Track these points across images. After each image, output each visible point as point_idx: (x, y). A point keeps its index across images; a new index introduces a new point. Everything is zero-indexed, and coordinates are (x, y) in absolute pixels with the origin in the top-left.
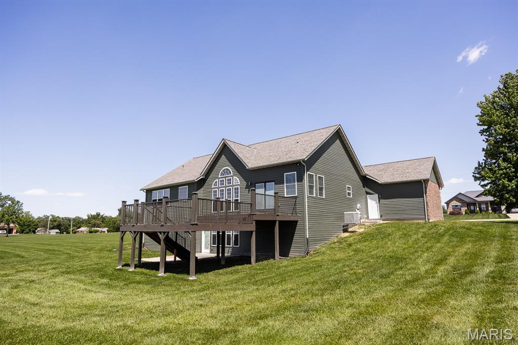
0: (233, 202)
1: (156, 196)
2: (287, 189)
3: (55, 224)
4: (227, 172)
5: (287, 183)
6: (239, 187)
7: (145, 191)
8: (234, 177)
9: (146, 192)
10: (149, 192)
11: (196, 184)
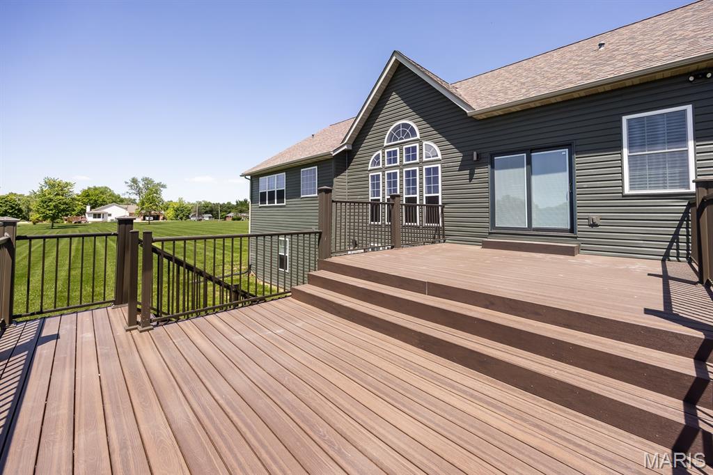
0: (421, 205)
1: (266, 185)
2: (630, 170)
3: (208, 209)
4: (407, 131)
5: (631, 146)
6: (439, 166)
7: (249, 177)
8: (425, 143)
9: (251, 180)
10: (255, 177)
11: (333, 164)
